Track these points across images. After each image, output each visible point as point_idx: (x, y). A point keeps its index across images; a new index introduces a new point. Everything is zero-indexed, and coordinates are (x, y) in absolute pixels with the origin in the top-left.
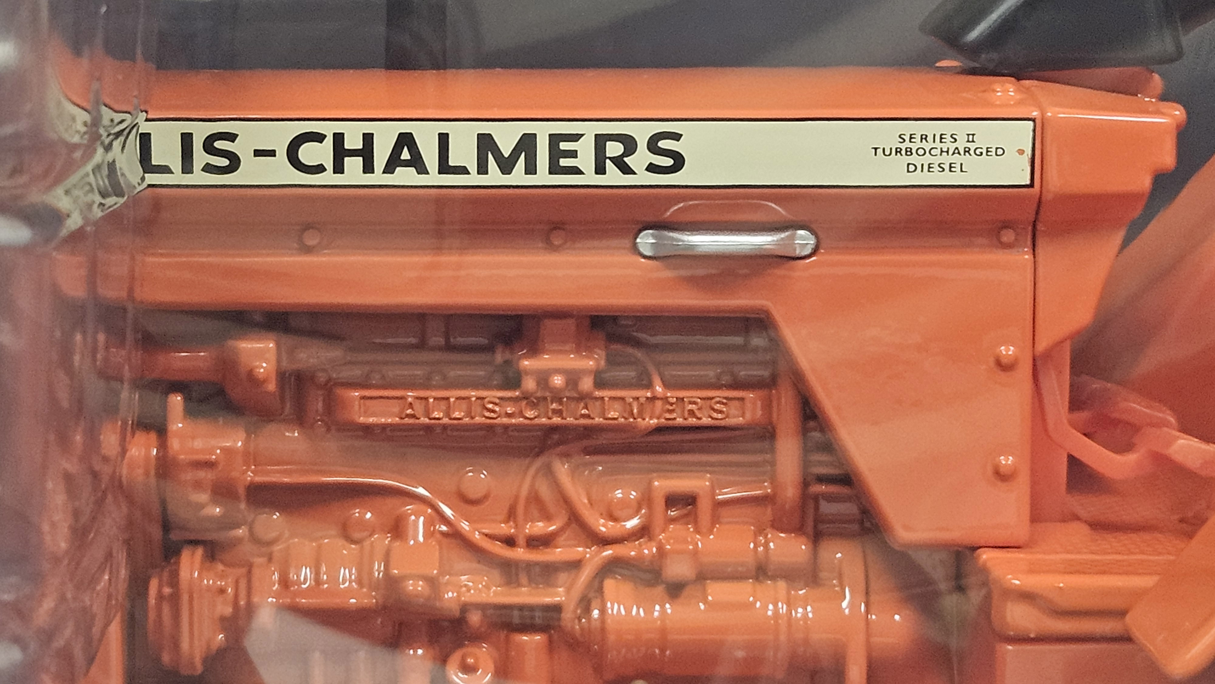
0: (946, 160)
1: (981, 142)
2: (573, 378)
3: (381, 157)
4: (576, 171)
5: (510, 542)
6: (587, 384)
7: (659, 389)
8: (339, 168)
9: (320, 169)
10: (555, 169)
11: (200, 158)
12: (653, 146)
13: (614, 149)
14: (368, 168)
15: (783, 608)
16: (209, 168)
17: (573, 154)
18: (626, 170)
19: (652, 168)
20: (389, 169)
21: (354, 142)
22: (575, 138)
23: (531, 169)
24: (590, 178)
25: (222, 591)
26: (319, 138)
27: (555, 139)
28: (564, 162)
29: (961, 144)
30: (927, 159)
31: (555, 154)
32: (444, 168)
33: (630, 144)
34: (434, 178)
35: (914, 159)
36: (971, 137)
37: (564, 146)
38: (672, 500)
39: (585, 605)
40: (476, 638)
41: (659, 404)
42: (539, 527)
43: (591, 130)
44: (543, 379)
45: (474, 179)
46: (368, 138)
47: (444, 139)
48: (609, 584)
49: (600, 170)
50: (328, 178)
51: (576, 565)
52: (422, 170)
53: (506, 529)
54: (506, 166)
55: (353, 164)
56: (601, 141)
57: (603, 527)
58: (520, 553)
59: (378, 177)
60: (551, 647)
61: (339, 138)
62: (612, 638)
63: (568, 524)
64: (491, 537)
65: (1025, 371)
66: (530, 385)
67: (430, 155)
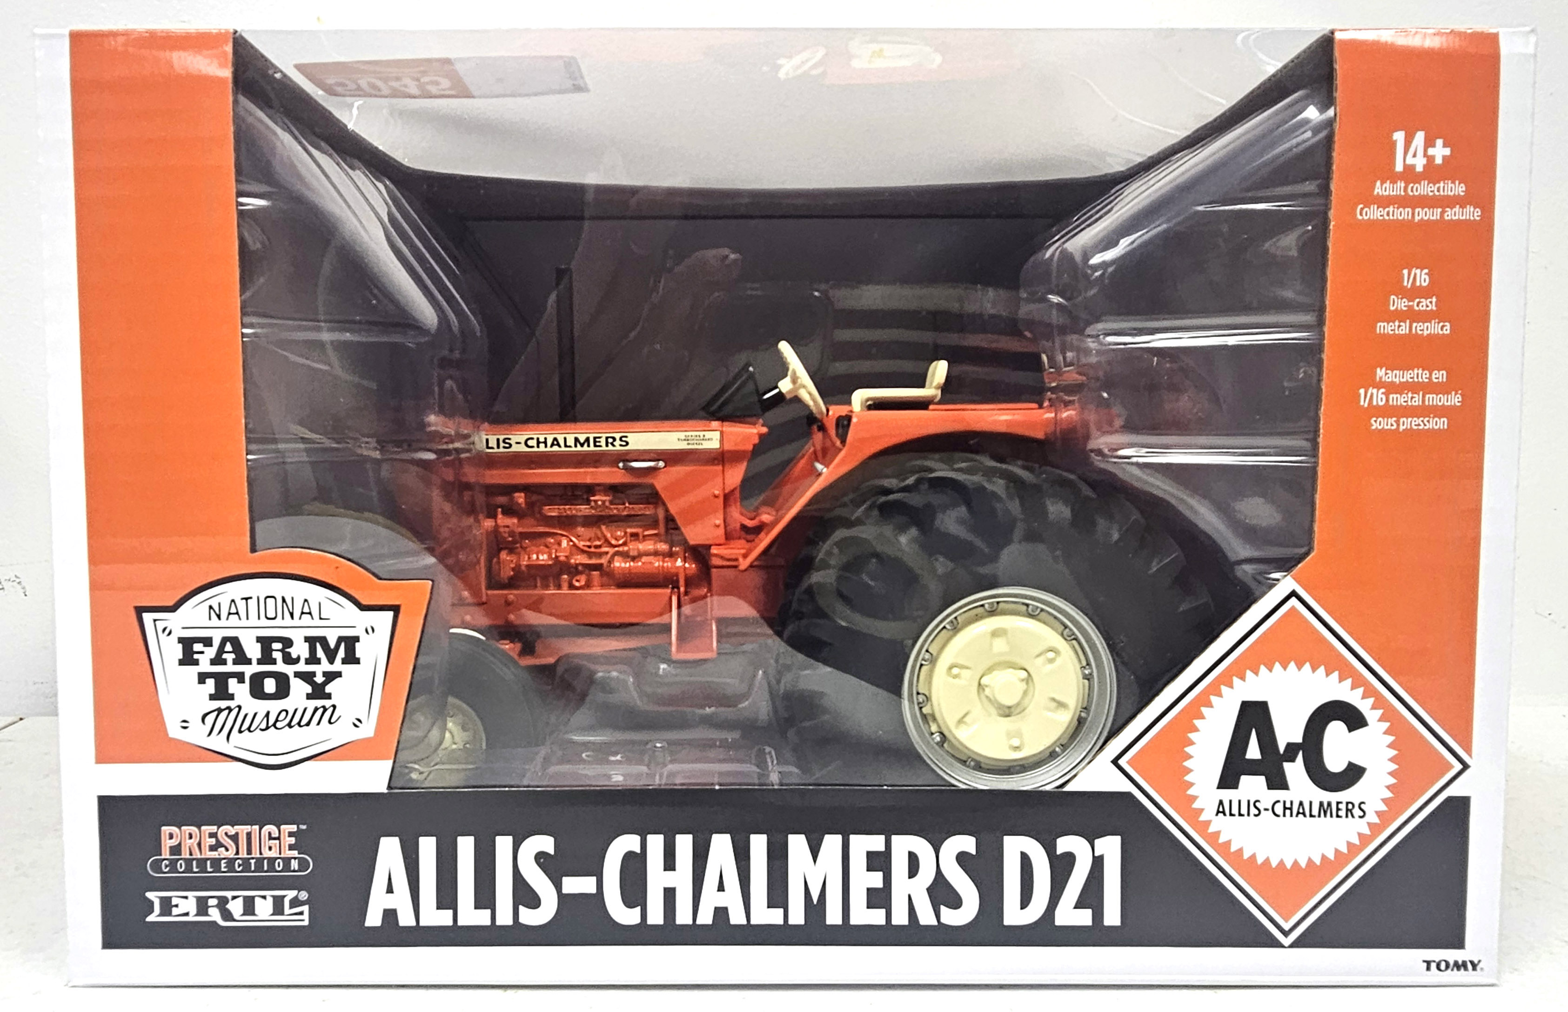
0: (698, 442)
1: (707, 437)
2: (604, 502)
4: (600, 446)
5: (590, 547)
6: (607, 504)
7: (627, 505)
8: (538, 447)
9: (532, 447)
10: (595, 446)
12: (621, 439)
13: (610, 440)
14: (546, 446)
15: (661, 563)
16: (504, 447)
17: (599, 442)
18: (614, 445)
19: (621, 445)
20: (551, 446)
22: (600, 438)
23: (589, 446)
24: (604, 448)
25: (512, 561)
26: (532, 439)
27: (595, 438)
28: (598, 444)
29: (702, 437)
31: (595, 442)
32: (566, 446)
33: (614, 439)
34: (563, 449)
35: (689, 442)
36: (704, 436)
37: (597, 440)
38: (632, 535)
39: (610, 562)
40: (581, 573)
41: (627, 509)
42: (598, 543)
44: (596, 501)
45: (574, 449)
46: (546, 439)
47: (565, 439)
48: (616, 558)
49: (607, 446)
50: (535, 449)
51: (607, 553)
52: (560, 446)
53: (588, 543)
54: (582, 445)
55: (542, 446)
56: (607, 438)
57: (613, 542)
58: (593, 550)
60: (601, 575)
61: (538, 439)
62: (616, 572)
63: (604, 543)
64: (584, 546)
65: (721, 499)
66: (593, 504)
67: (562, 443)
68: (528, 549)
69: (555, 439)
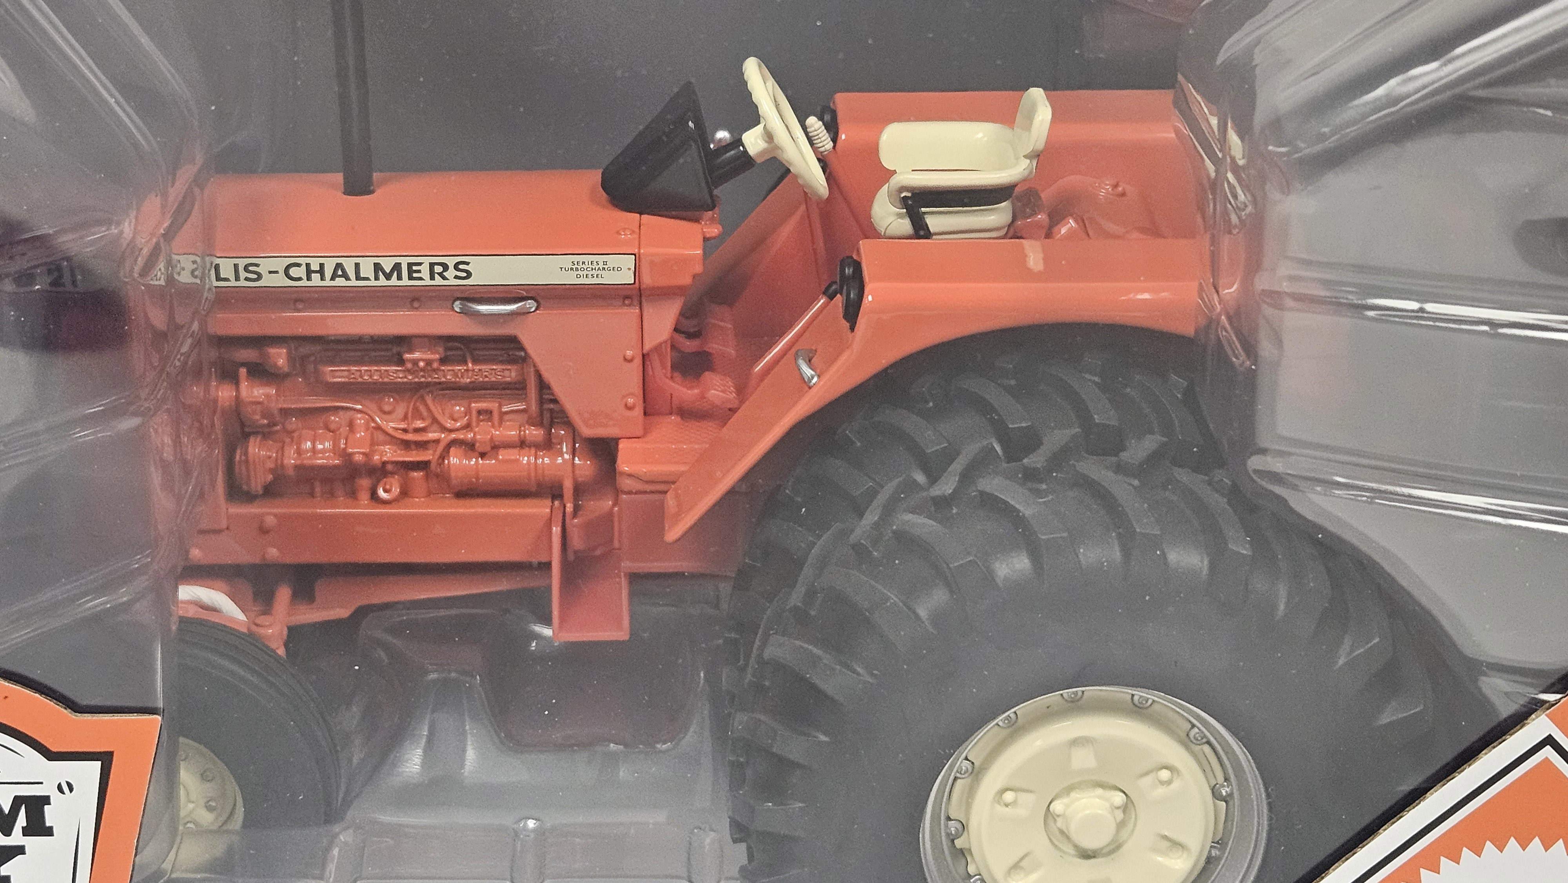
0: (595, 273)
1: (610, 265)
2: (429, 363)
3: (328, 273)
4: (421, 279)
5: (405, 431)
6: (435, 365)
7: (470, 365)
8: (309, 278)
9: (300, 279)
10: (411, 278)
11: (243, 274)
12: (456, 267)
13: (438, 269)
14: (322, 278)
15: (533, 461)
16: (247, 279)
17: (419, 271)
18: (444, 278)
19: (456, 277)
20: (332, 279)
21: (315, 267)
22: (420, 264)
23: (399, 278)
24: (428, 282)
25: (270, 457)
26: (298, 265)
27: (410, 265)
28: (415, 275)
29: (601, 266)
30: (585, 272)
31: (410, 272)
32: (358, 278)
33: (445, 267)
34: (354, 282)
35: (579, 272)
36: (605, 263)
37: (414, 268)
38: (480, 412)
39: (442, 457)
40: (393, 473)
41: (470, 374)
42: (420, 424)
43: (427, 261)
44: (415, 362)
45: (373, 283)
46: (322, 266)
47: (357, 265)
48: (453, 450)
49: (432, 278)
50: (304, 283)
51: (437, 441)
52: (348, 279)
53: (403, 426)
54: (388, 277)
55: (316, 277)
56: (432, 265)
57: (449, 424)
58: (410, 437)
59: (328, 283)
60: (427, 477)
61: (308, 265)
62: (453, 474)
63: (432, 423)
64: (396, 429)
65: (638, 361)
66: (409, 365)
67: (351, 272)
68: (296, 435)
69: (339, 266)
